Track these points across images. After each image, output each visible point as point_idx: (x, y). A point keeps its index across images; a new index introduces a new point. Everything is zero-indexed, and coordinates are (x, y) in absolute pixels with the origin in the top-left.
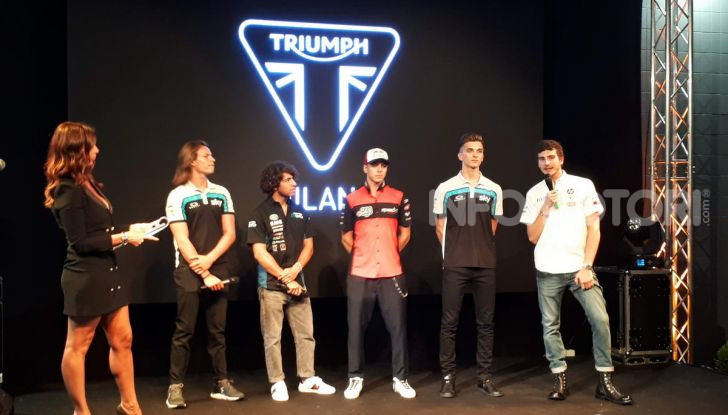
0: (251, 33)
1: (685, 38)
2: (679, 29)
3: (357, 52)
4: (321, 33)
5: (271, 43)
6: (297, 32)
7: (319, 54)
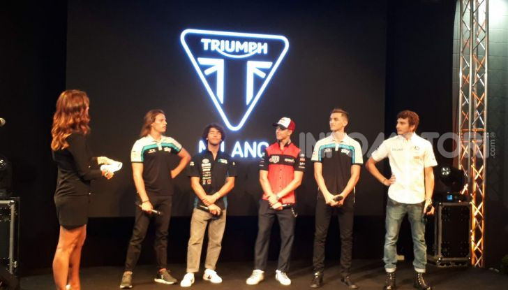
0: (189, 38)
1: (483, 46)
2: (479, 40)
3: (260, 52)
4: (236, 39)
5: (202, 45)
6: (220, 38)
7: (234, 53)
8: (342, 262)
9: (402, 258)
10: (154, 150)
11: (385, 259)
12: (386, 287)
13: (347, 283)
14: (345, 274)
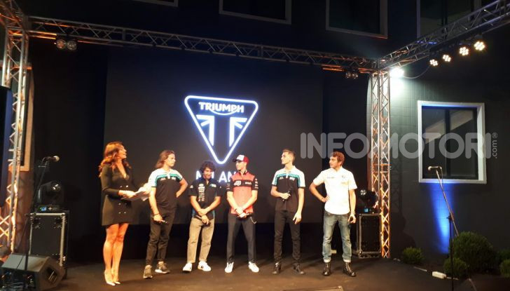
0: (191, 102)
1: (386, 109)
2: (384, 105)
3: (238, 111)
4: (222, 102)
5: (199, 106)
6: (212, 102)
7: (221, 112)
8: (294, 256)
9: (335, 252)
10: (164, 179)
11: (323, 253)
12: (324, 273)
13: (297, 270)
14: (296, 264)
